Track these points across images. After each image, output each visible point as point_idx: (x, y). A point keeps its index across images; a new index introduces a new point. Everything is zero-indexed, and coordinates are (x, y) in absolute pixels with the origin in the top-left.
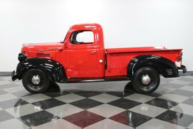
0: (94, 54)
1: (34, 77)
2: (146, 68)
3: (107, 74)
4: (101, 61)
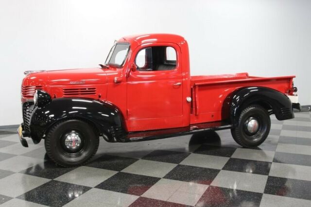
4: (189, 99)
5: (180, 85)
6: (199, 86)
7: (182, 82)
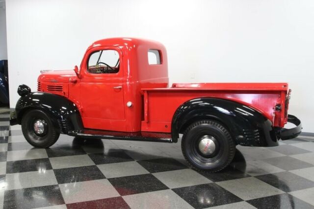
0: (119, 91)
1: (38, 122)
2: (203, 123)
3: (145, 128)
4: (129, 104)
5: (120, 88)
6: (148, 92)
7: (123, 86)
